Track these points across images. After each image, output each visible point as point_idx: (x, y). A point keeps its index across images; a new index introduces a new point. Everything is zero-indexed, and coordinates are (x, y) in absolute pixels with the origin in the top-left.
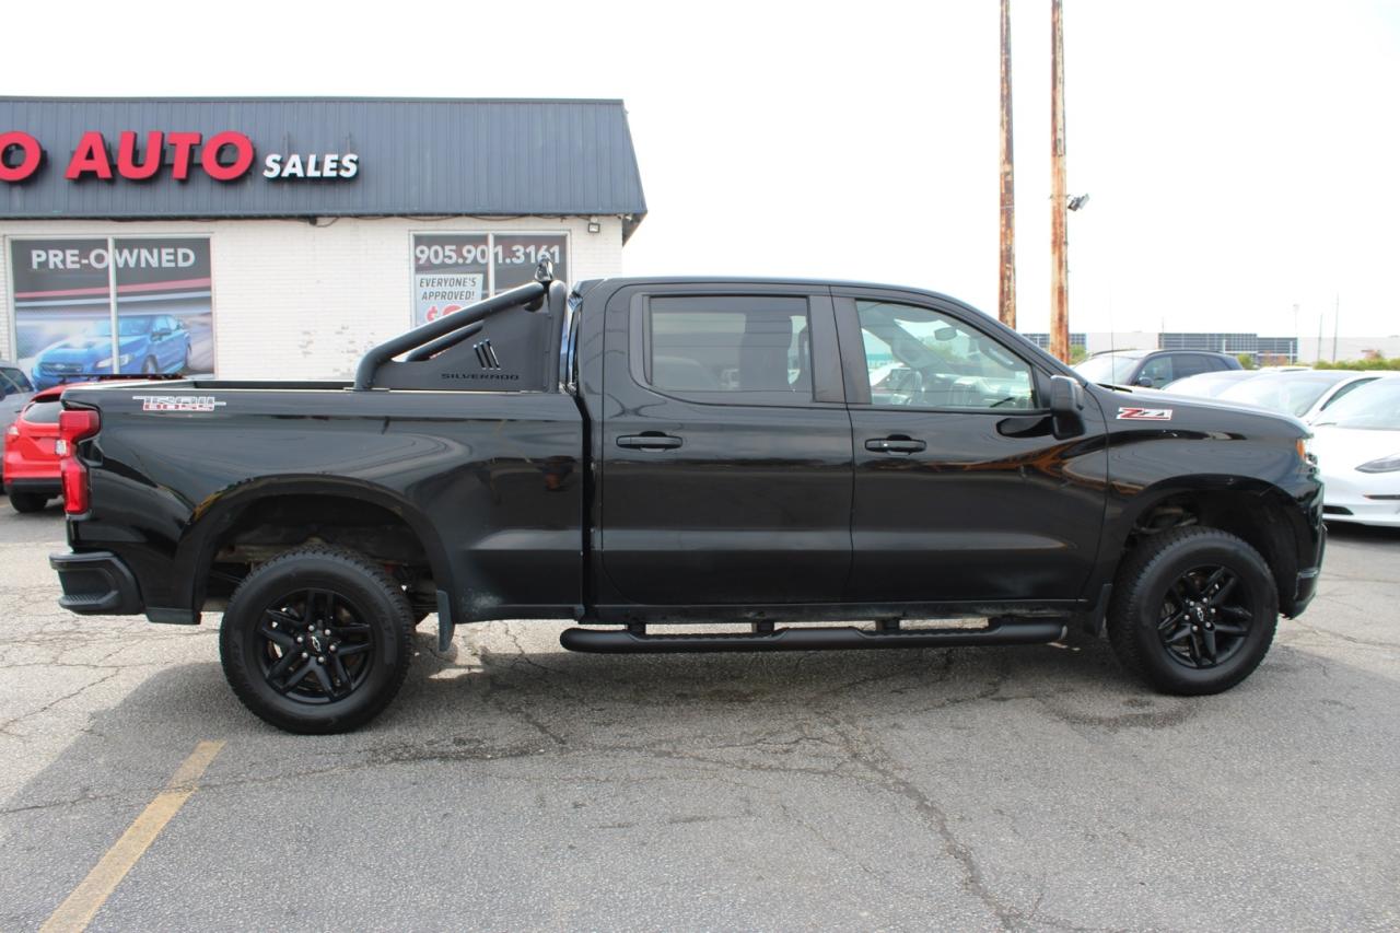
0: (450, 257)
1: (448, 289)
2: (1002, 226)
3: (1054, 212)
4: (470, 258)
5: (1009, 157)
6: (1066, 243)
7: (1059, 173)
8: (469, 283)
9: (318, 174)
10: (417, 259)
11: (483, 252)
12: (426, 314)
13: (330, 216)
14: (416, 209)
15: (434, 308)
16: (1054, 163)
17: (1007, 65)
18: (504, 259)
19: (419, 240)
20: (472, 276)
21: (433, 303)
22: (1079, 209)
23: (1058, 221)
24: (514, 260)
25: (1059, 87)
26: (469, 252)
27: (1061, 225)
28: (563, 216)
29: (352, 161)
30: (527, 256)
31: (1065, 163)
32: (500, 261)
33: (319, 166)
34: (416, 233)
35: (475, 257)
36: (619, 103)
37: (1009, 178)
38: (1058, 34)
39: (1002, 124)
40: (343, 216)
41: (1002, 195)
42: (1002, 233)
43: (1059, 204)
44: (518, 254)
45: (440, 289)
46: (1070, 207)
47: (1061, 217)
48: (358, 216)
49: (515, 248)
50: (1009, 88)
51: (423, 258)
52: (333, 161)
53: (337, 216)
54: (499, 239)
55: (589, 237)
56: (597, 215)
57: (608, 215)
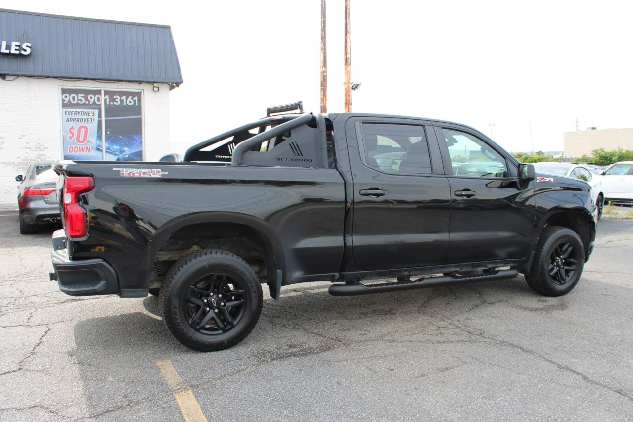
0: (81, 101)
1: (80, 117)
2: (321, 95)
3: (346, 90)
4: (92, 101)
5: (325, 65)
6: (351, 104)
7: (348, 73)
8: (91, 114)
9: (8, 52)
10: (63, 101)
11: (99, 99)
12: (68, 130)
13: (13, 75)
14: (64, 75)
15: (73, 126)
16: (346, 69)
17: (324, 23)
18: (110, 103)
19: (64, 91)
20: (93, 111)
21: (72, 124)
22: (356, 89)
23: (347, 94)
24: (115, 103)
25: (348, 35)
26: (91, 98)
27: (349, 96)
28: (140, 82)
29: (27, 46)
30: (122, 101)
31: (350, 69)
32: (108, 103)
33: (8, 47)
34: (62, 87)
35: (95, 101)
36: (168, 28)
37: (325, 74)
38: (348, 11)
39: (322, 49)
40: (21, 76)
41: (321, 81)
42: (321, 99)
43: (348, 87)
44: (117, 100)
45: (76, 117)
46: (352, 88)
47: (349, 92)
48: (30, 76)
49: (115, 97)
50: (325, 33)
51: (67, 100)
52: (16, 45)
53: (18, 76)
54: (107, 92)
55: (153, 93)
56: (157, 82)
57: (163, 83)
